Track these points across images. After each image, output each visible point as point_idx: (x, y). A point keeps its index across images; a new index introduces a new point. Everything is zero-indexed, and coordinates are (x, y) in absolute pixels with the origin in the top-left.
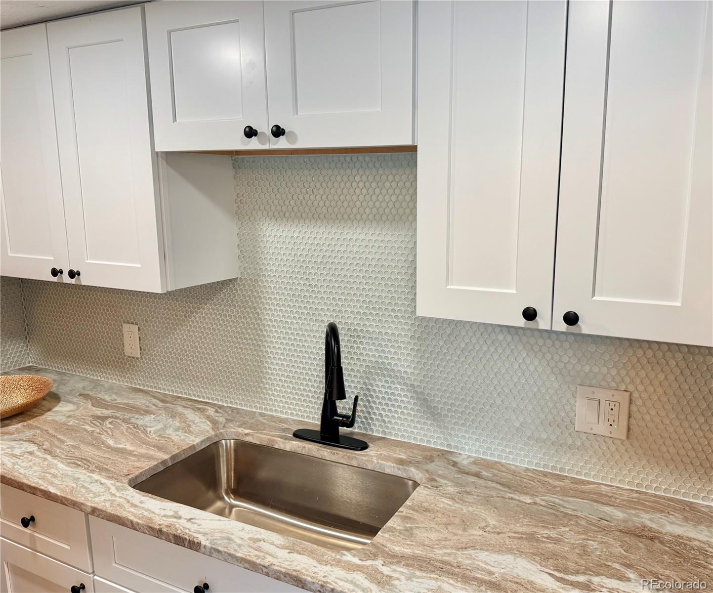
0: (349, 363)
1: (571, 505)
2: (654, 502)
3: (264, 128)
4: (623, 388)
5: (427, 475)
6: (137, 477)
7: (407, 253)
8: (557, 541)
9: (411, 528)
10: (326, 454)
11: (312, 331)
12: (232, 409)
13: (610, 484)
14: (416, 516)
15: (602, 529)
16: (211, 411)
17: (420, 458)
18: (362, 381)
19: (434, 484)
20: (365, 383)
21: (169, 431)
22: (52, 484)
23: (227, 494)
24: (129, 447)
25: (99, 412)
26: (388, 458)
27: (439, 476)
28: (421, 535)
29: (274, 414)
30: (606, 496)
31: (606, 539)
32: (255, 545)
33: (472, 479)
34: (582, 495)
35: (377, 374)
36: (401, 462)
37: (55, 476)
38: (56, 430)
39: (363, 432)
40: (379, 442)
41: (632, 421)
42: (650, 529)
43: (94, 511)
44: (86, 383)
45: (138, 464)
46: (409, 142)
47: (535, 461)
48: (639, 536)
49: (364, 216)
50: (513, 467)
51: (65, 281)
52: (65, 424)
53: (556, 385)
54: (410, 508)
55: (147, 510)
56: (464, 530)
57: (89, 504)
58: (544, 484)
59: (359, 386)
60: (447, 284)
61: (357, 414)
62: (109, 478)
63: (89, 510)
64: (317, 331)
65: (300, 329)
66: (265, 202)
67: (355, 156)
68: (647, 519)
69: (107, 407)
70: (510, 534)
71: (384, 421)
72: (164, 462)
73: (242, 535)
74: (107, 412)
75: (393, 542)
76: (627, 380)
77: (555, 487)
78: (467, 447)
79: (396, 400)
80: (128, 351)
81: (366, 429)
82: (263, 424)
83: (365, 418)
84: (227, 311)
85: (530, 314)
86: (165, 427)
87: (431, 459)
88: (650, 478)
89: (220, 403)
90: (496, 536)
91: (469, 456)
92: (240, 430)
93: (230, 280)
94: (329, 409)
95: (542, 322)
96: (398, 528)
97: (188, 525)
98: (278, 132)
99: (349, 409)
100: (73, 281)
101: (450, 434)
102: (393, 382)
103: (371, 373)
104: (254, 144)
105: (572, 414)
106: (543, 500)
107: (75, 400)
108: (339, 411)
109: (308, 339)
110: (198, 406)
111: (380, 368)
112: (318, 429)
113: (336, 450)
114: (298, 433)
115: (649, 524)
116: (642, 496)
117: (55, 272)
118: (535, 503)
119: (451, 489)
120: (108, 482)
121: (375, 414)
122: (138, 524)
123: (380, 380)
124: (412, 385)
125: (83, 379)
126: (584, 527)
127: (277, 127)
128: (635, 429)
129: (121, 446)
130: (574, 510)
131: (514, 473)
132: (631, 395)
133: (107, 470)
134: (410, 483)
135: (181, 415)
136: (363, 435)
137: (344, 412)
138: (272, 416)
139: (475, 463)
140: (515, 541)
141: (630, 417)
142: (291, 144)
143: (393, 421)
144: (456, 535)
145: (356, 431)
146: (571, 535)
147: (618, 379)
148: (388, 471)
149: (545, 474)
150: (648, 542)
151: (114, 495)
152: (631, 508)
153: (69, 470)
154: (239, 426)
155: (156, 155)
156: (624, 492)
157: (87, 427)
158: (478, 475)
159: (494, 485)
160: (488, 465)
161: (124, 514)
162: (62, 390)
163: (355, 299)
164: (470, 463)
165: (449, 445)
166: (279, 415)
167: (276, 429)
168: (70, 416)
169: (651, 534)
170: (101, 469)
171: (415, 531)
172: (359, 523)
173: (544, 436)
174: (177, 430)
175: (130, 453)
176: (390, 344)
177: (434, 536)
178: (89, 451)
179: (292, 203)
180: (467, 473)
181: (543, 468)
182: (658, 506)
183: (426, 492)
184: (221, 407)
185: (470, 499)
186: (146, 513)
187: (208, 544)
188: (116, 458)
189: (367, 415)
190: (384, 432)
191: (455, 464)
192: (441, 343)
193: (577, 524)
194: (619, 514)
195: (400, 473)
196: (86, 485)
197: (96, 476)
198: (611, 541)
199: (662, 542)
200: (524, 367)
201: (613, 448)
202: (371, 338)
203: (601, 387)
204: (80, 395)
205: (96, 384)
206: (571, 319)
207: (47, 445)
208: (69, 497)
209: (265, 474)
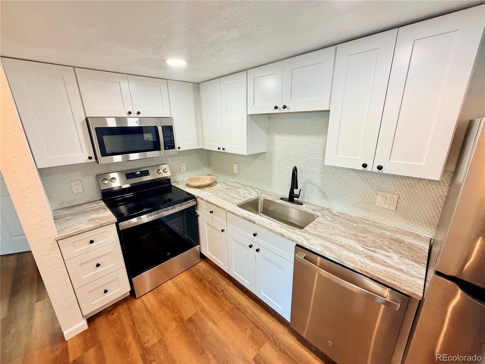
0: (300, 178)
1: (371, 228)
2: (404, 232)
3: (280, 106)
4: (397, 193)
5: (322, 214)
6: (238, 204)
7: (321, 145)
8: (365, 238)
9: (316, 227)
10: (290, 205)
11: (288, 169)
12: (263, 190)
13: (386, 224)
14: (318, 224)
15: (382, 237)
16: (257, 190)
17: (320, 209)
18: (302, 185)
19: (324, 217)
20: (303, 186)
21: (246, 194)
22: (218, 203)
23: (260, 213)
24: (236, 197)
25: (227, 187)
26: (309, 208)
27: (326, 215)
28: (319, 229)
29: (274, 192)
30: (385, 228)
31: (383, 240)
32: (270, 225)
33: (337, 217)
34: (376, 226)
35: (308, 183)
36: (313, 210)
37: (218, 202)
38: (217, 191)
39: (302, 200)
40: (307, 204)
41: (398, 205)
42: (400, 240)
43: (228, 211)
44: (224, 180)
45: (238, 201)
46: (328, 109)
47: (359, 214)
48: (396, 241)
49: (308, 133)
50: (351, 215)
51: (221, 151)
52: (219, 189)
53: (371, 191)
54: (316, 222)
55: (241, 212)
56: (333, 230)
57: (227, 209)
58: (362, 221)
59: (301, 186)
60: (336, 155)
61: (300, 195)
62: (232, 204)
63: (227, 210)
64: (290, 169)
65: (284, 168)
66: (276, 129)
67: (307, 114)
68: (399, 236)
69: (229, 186)
70: (348, 233)
71: (309, 198)
72: (245, 201)
73: (267, 222)
74: (230, 187)
75: (310, 230)
76: (398, 191)
77: (365, 223)
78: (336, 208)
79: (313, 191)
80: (235, 172)
81: (302, 199)
82: (271, 195)
83: (303, 196)
84: (263, 161)
85: (365, 166)
86: (244, 193)
87: (323, 210)
88: (403, 224)
89: (259, 188)
90: (344, 233)
91: (336, 211)
92: (265, 196)
93: (264, 152)
94: (292, 192)
95: (369, 169)
96: (312, 227)
97: (253, 217)
98: (285, 107)
99: (298, 193)
100: (223, 151)
101: (330, 203)
102: (313, 186)
103: (306, 183)
104: (277, 111)
105: (375, 200)
106: (361, 226)
107: (221, 184)
108: (295, 193)
109: (286, 171)
110: (253, 188)
111: (309, 181)
112: (288, 198)
113: (293, 204)
114: (282, 198)
115: (400, 238)
116: (399, 230)
117: (219, 149)
118: (358, 226)
119: (330, 219)
120: (231, 204)
121: (306, 195)
122: (240, 215)
123: (308, 185)
124: (319, 187)
125: (223, 178)
126: (375, 235)
127: (285, 106)
128: (399, 208)
129: (234, 196)
130: (372, 230)
131: (351, 217)
132: (399, 196)
133: (231, 202)
134: (316, 216)
135: (248, 190)
136: (302, 201)
137: (296, 194)
138: (274, 193)
139: (338, 213)
140: (350, 236)
141: (397, 203)
142: (288, 110)
143: (312, 198)
144: (331, 231)
145: (299, 199)
146: (370, 237)
147: (395, 190)
148: (309, 212)
149: (363, 219)
150: (399, 243)
151: (233, 208)
152: (393, 232)
153: (222, 201)
154: (265, 195)
155: (248, 115)
156: (392, 228)
157: (225, 191)
158: (339, 216)
159: (344, 219)
160: (343, 214)
161: (236, 213)
162: (217, 181)
163: (303, 159)
164: (336, 213)
165: (330, 207)
166: (276, 193)
167: (275, 196)
168: (220, 187)
169: (400, 241)
170: (229, 201)
171: (317, 228)
172: (298, 225)
173: (364, 207)
174: (248, 194)
175: (236, 198)
176: (313, 174)
177: (323, 230)
178: (226, 197)
179: (285, 129)
180: (335, 215)
181: (362, 216)
182: (405, 233)
183: (321, 218)
184: (259, 189)
185: (336, 222)
186: (242, 213)
187: (258, 223)
188: (233, 199)
189: (303, 195)
190: (308, 201)
191: (331, 212)
192: (331, 175)
193: (373, 234)
194: (389, 234)
195: (313, 213)
196: (226, 204)
197: (228, 203)
198: (385, 241)
199: (404, 244)
200: (359, 184)
201: (389, 213)
202: (307, 172)
203: (387, 192)
204: (222, 182)
205: (226, 180)
206: (380, 168)
207: (216, 194)
208: (222, 207)
209: (271, 208)
